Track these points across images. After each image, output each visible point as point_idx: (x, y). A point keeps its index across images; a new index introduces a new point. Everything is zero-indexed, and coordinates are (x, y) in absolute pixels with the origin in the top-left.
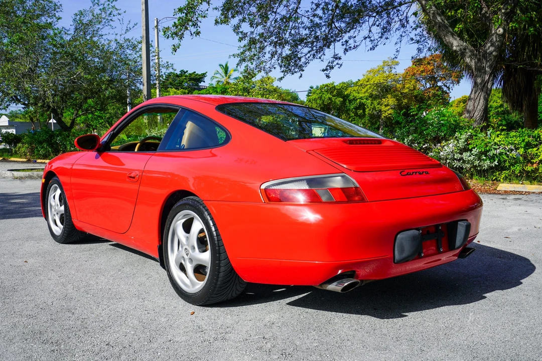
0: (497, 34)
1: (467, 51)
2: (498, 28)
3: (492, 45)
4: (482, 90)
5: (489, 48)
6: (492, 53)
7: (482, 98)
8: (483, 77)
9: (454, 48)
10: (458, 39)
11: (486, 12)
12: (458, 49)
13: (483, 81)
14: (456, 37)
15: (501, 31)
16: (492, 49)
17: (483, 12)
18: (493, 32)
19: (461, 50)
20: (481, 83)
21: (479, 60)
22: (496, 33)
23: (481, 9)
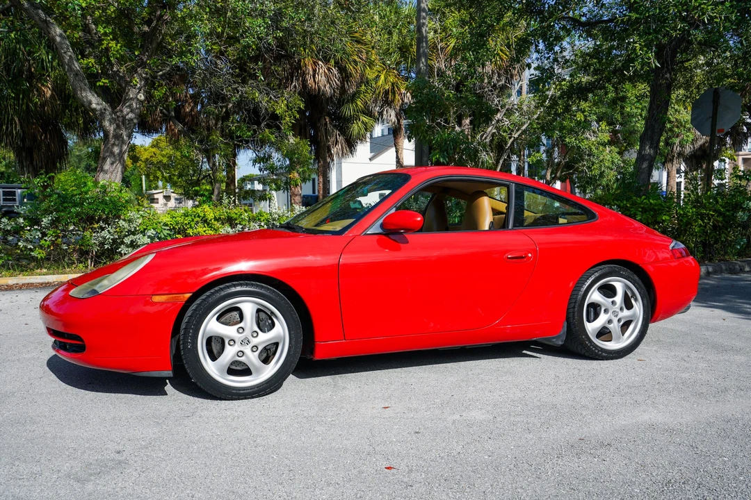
0: (138, 99)
1: (107, 112)
2: (139, 92)
3: (132, 111)
4: (120, 162)
5: (128, 114)
6: (132, 120)
7: (120, 170)
8: (121, 147)
9: (94, 106)
10: (96, 96)
11: (118, 71)
12: (98, 107)
13: (121, 151)
14: (94, 93)
15: (142, 97)
16: (131, 115)
17: (115, 69)
18: (131, 96)
19: (101, 110)
20: (119, 154)
21: (118, 127)
22: (136, 98)
23: (112, 65)
